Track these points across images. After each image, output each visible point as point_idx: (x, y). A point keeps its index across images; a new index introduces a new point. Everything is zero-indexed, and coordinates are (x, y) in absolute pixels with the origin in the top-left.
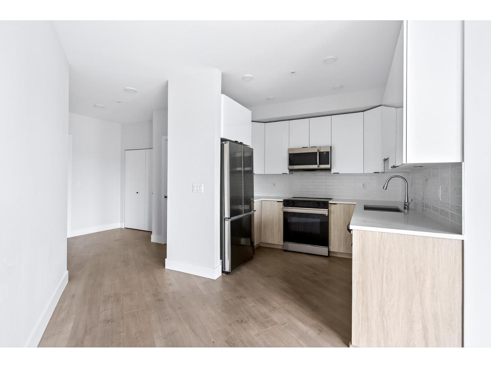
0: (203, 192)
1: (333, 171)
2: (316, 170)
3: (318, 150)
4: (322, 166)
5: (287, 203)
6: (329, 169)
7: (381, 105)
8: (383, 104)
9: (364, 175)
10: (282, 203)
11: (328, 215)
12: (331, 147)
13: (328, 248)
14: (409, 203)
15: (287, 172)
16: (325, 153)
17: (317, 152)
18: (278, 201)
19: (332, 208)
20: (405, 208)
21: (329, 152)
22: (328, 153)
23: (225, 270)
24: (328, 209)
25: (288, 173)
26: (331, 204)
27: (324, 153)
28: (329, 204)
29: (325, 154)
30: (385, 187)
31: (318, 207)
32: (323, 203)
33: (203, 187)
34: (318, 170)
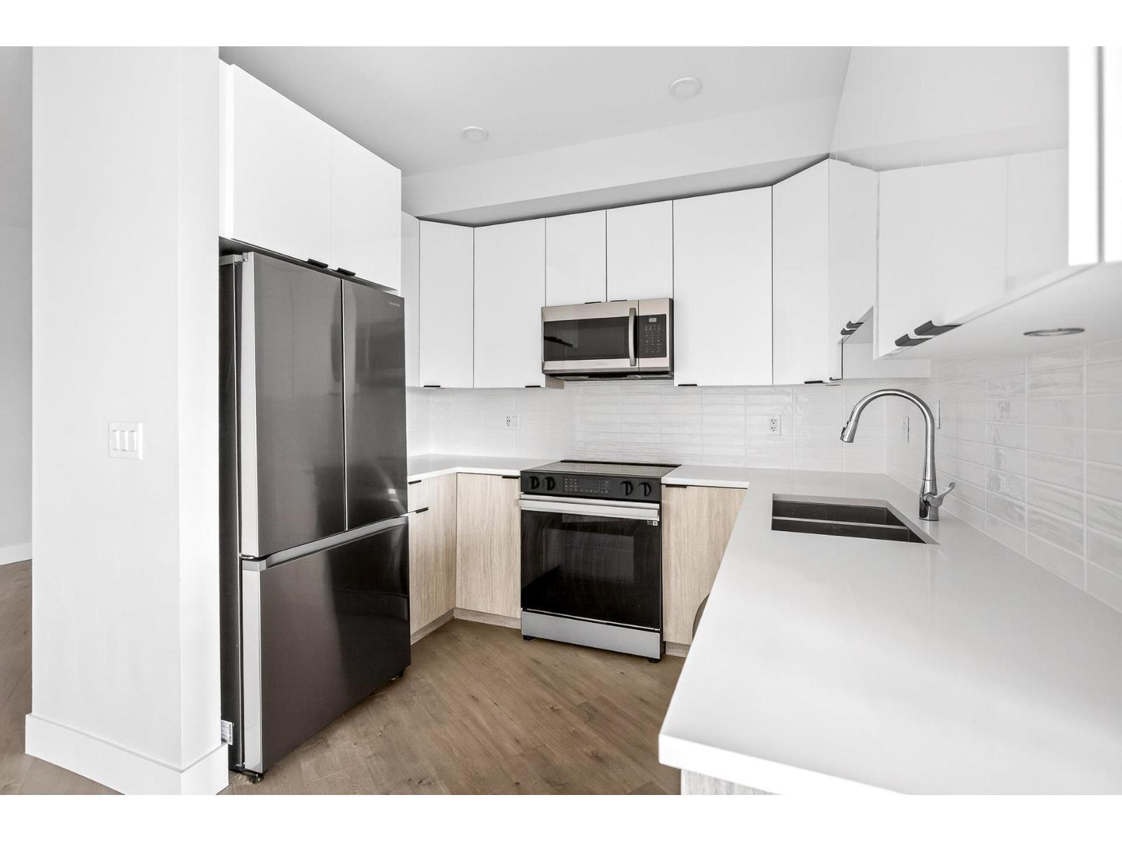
0: (141, 457)
1: (679, 377)
2: (629, 377)
3: (631, 309)
4: (646, 363)
5: (533, 482)
6: (666, 373)
7: (827, 157)
8: (833, 151)
9: (774, 389)
10: (517, 480)
11: (660, 522)
12: (672, 302)
13: (661, 633)
14: (941, 499)
15: (541, 380)
16: (655, 320)
17: (627, 318)
18: (505, 477)
19: (671, 498)
20: (923, 514)
21: (665, 315)
22: (661, 318)
23: (243, 761)
24: (659, 502)
25: (543, 384)
26: (668, 486)
27: (651, 320)
28: (663, 487)
29: (652, 323)
30: (848, 433)
31: (626, 497)
32: (642, 483)
33: (139, 436)
34: (632, 376)
